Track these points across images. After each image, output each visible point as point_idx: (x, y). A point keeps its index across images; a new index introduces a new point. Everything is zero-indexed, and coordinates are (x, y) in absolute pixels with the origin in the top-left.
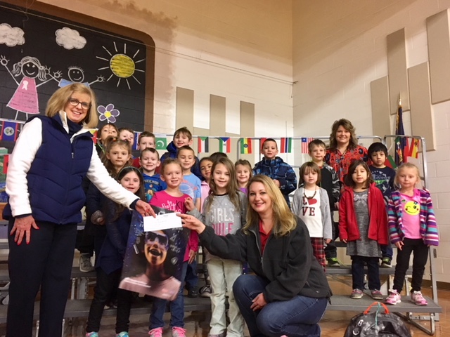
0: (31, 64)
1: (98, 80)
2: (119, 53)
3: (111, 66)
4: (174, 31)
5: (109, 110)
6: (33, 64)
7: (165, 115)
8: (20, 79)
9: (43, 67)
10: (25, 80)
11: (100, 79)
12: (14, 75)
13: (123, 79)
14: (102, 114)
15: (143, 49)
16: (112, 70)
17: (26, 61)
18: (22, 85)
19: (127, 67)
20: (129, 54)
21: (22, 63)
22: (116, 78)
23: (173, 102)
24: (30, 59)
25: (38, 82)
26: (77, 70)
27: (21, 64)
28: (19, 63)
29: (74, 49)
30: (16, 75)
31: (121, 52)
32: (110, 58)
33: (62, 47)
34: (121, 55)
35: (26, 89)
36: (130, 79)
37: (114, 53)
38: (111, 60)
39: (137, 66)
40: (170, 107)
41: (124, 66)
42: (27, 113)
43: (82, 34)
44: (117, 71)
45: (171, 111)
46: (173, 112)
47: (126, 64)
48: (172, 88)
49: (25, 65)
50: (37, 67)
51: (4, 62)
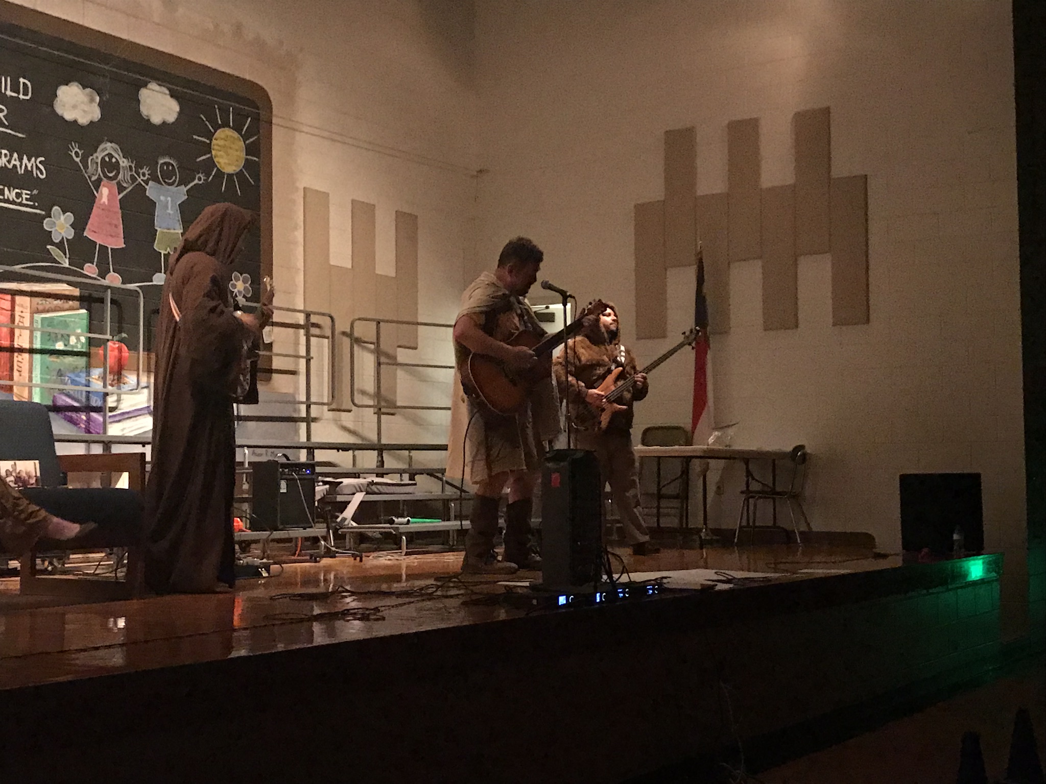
0: (110, 156)
2: (223, 126)
3: (213, 152)
6: (113, 156)
7: (288, 243)
8: (98, 184)
9: (125, 161)
10: (104, 186)
12: (90, 178)
13: (230, 176)
15: (256, 119)
16: (216, 160)
18: (102, 195)
19: (235, 153)
20: (238, 128)
21: (99, 155)
22: (220, 174)
24: (108, 147)
25: (121, 189)
26: (168, 164)
27: (97, 158)
28: (95, 155)
29: (164, 123)
30: (93, 178)
31: (225, 124)
32: (211, 136)
33: (148, 121)
34: (227, 131)
35: (106, 203)
36: (240, 174)
37: (217, 127)
38: (213, 142)
39: (248, 150)
40: (296, 226)
41: (231, 152)
42: (109, 247)
43: (173, 95)
44: (222, 161)
45: (297, 234)
46: (300, 236)
47: (233, 146)
48: (297, 189)
49: (103, 159)
50: (117, 162)
51: (76, 153)
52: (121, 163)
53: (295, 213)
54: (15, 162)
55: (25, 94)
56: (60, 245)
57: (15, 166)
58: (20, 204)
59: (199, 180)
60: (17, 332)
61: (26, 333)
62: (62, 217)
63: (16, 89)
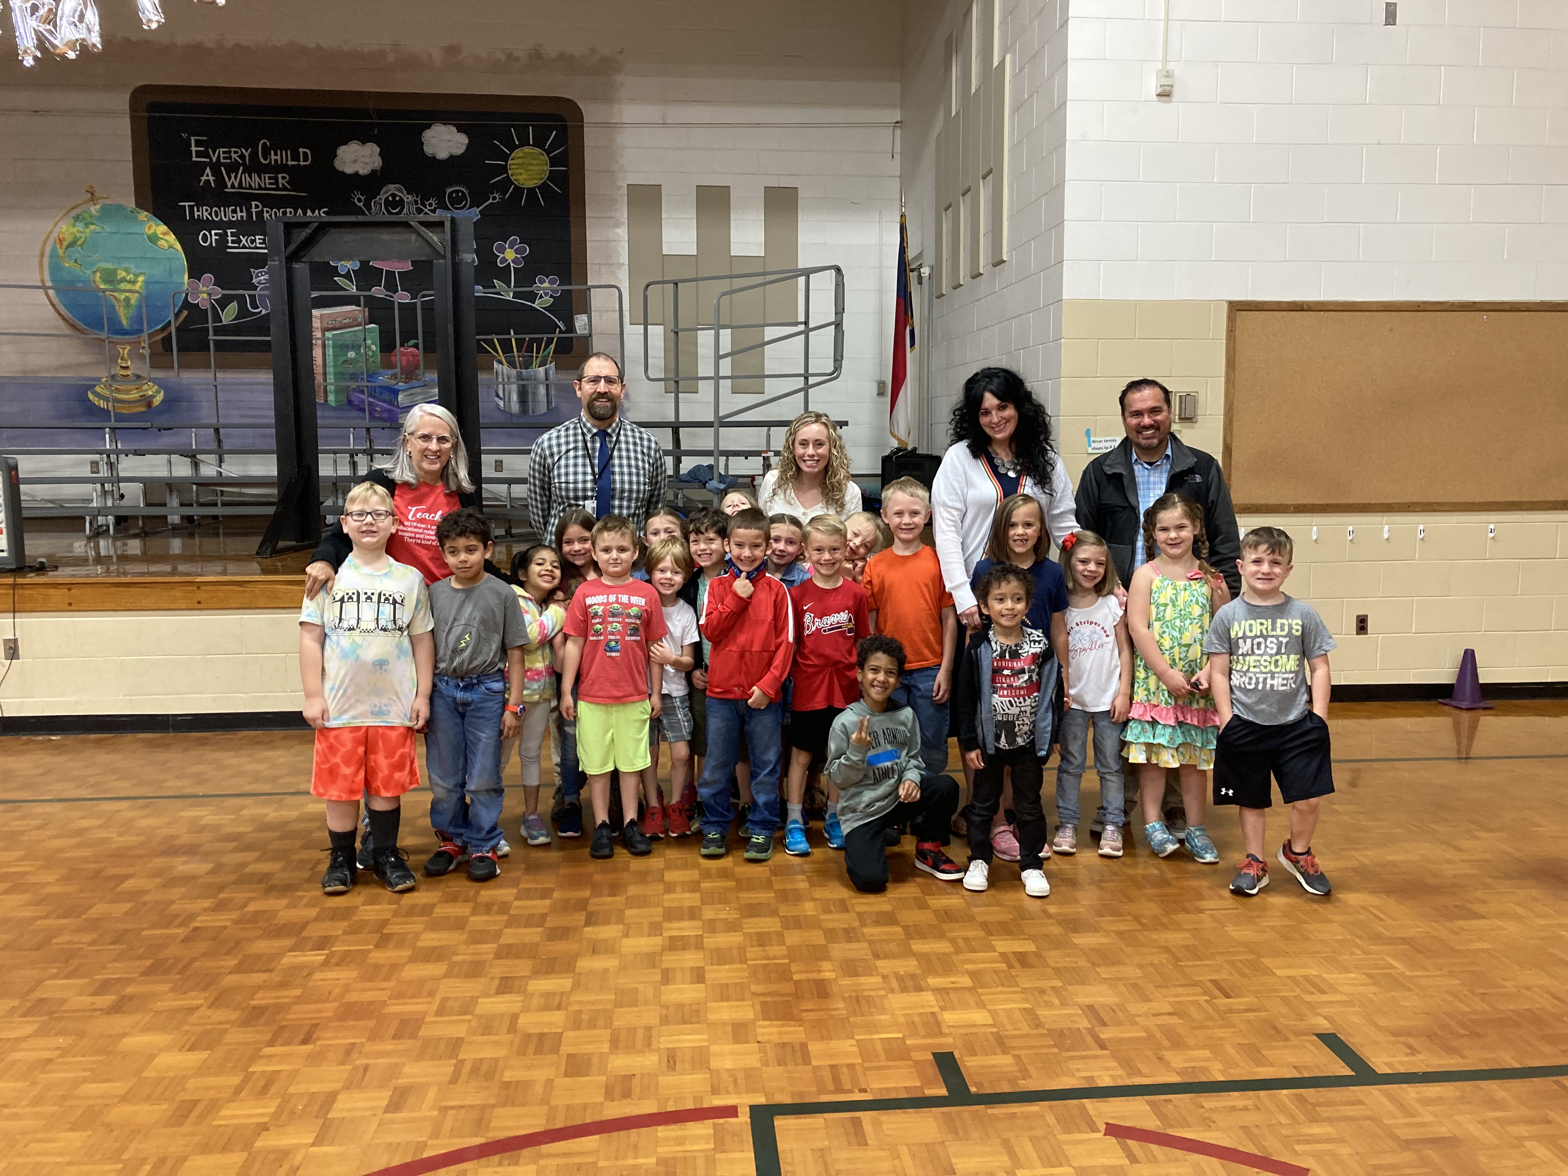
0: (394, 196)
1: (491, 201)
2: (521, 145)
3: (510, 172)
4: (619, 78)
5: (511, 247)
6: (396, 195)
7: (608, 241)
9: (410, 197)
11: (494, 198)
13: (531, 191)
14: (502, 256)
15: (563, 131)
16: (513, 178)
17: (386, 192)
19: (537, 168)
20: (539, 143)
21: (383, 196)
22: (519, 190)
23: (623, 214)
24: (392, 188)
26: (457, 192)
27: (380, 199)
28: (378, 198)
29: (452, 157)
31: (524, 143)
32: (506, 158)
33: (434, 158)
34: (526, 149)
36: (543, 187)
37: (513, 148)
38: (510, 162)
39: (553, 162)
40: (618, 225)
41: (531, 167)
42: (397, 271)
43: (460, 129)
44: (521, 178)
45: (618, 231)
46: (622, 232)
47: (535, 162)
48: (619, 188)
49: (387, 198)
50: (401, 199)
51: (359, 199)
52: (405, 199)
53: (616, 211)
54: (300, 215)
55: (305, 160)
56: (347, 276)
59: (495, 198)
61: (319, 347)
63: (296, 157)
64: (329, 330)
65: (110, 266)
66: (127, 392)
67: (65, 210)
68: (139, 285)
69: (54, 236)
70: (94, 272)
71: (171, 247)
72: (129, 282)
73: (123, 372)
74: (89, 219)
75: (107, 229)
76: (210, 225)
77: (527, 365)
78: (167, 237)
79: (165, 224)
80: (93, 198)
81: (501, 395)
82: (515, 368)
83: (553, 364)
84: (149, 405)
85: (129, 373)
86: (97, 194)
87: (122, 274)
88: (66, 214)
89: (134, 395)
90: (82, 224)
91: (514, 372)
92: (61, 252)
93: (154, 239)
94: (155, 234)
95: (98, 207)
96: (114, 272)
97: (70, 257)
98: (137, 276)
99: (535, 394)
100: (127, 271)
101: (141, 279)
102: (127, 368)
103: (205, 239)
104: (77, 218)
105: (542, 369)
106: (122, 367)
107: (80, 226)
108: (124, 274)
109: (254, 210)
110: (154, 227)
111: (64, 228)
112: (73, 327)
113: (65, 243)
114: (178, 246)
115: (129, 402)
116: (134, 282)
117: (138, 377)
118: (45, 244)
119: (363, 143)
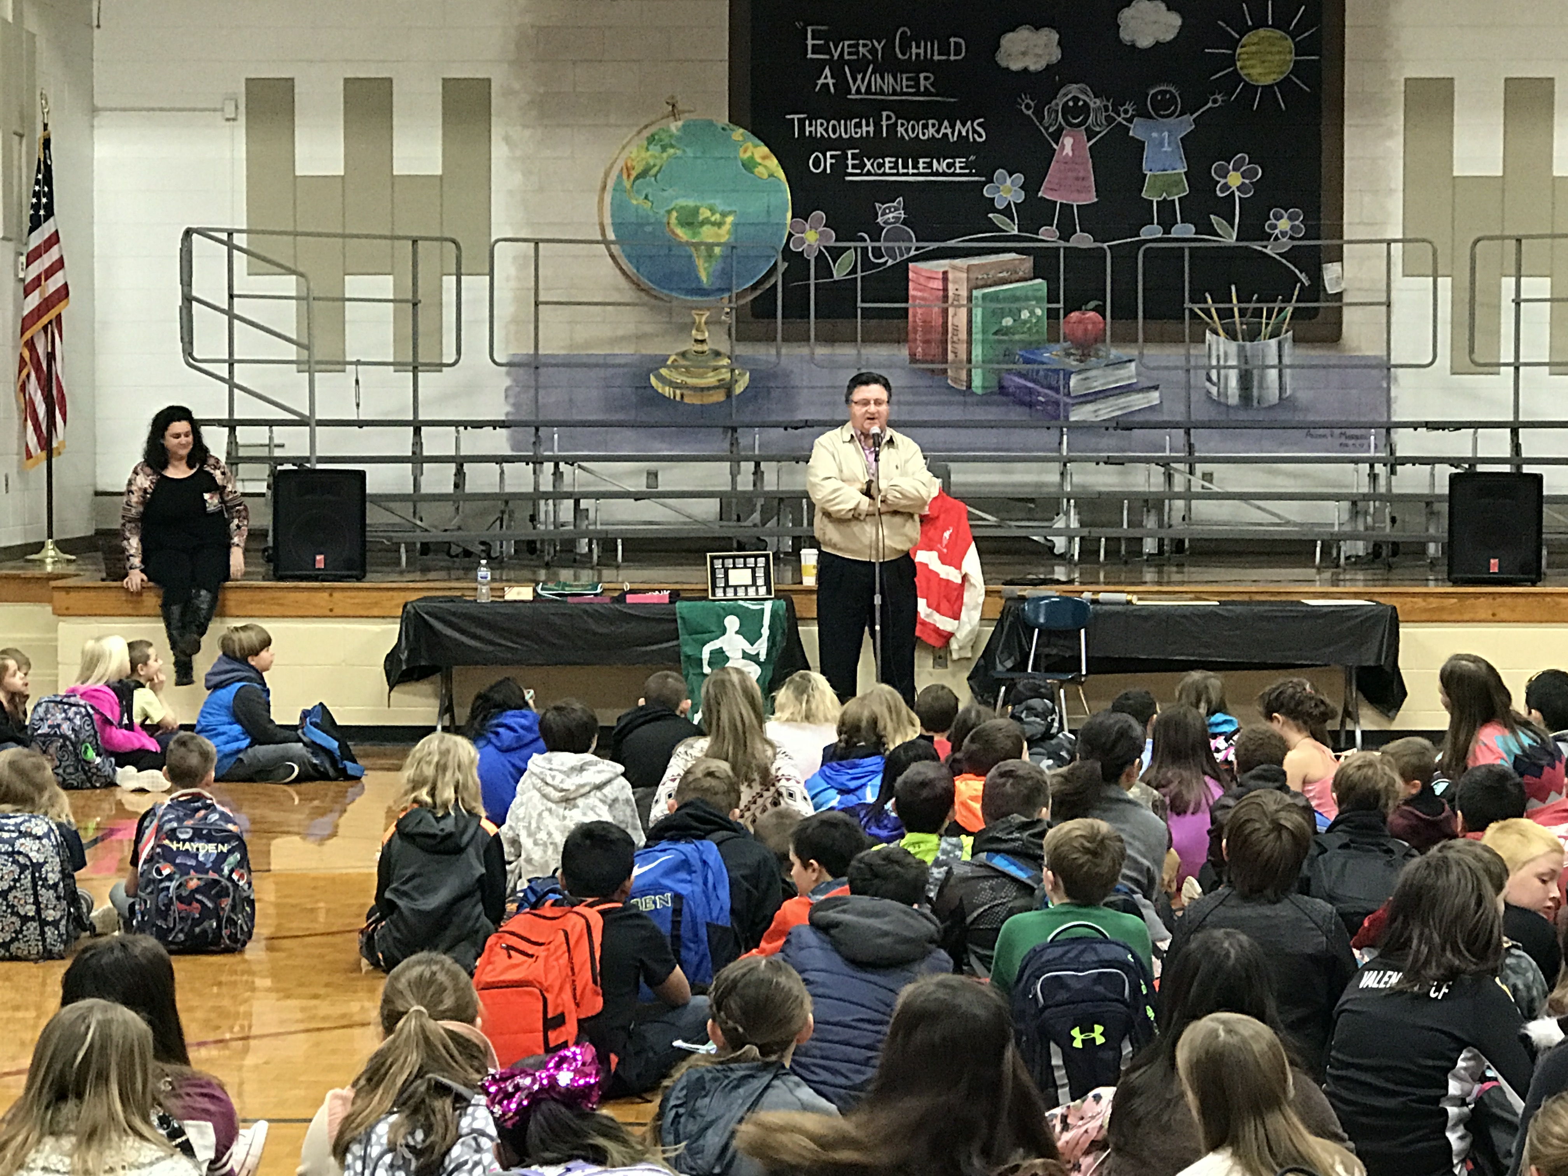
0: (1076, 99)
2: (1256, 27)
3: (1239, 64)
5: (1236, 169)
6: (1079, 99)
7: (1374, 158)
8: (1057, 136)
9: (1098, 101)
10: (1066, 135)
12: (1047, 129)
13: (1268, 88)
14: (1223, 181)
15: (1315, 5)
16: (1242, 73)
17: (1066, 95)
18: (1063, 146)
19: (1276, 58)
20: (1281, 23)
21: (1059, 102)
22: (1250, 89)
23: (1398, 121)
24: (1074, 89)
25: (1090, 134)
27: (1057, 105)
28: (1054, 103)
29: (1158, 44)
30: (1051, 130)
31: (1260, 23)
32: (1234, 44)
33: (1133, 46)
34: (1262, 32)
35: (1070, 154)
36: (1285, 84)
37: (1244, 30)
38: (1238, 51)
39: (1300, 49)
40: (1390, 134)
41: (1270, 57)
42: (1075, 204)
43: (1171, 7)
44: (1254, 72)
45: (1389, 143)
46: (1396, 145)
47: (1275, 49)
48: (1392, 83)
49: (1065, 104)
50: (1086, 104)
51: (1028, 107)
52: (1092, 105)
53: (1386, 115)
54: (946, 129)
55: (958, 53)
56: (1007, 212)
57: (945, 135)
58: (954, 174)
60: (951, 311)
61: (963, 312)
62: (1009, 181)
63: (944, 50)
64: (976, 288)
65: (691, 203)
66: (701, 376)
67: (636, 129)
68: (726, 227)
69: (620, 163)
70: (669, 212)
71: (771, 175)
72: (714, 224)
73: (699, 347)
74: (666, 141)
75: (690, 153)
76: (824, 144)
77: (1253, 335)
78: (767, 163)
79: (767, 145)
80: (674, 113)
81: (1214, 378)
82: (1235, 339)
83: (1290, 333)
84: (729, 394)
85: (705, 348)
86: (680, 106)
87: (705, 213)
88: (639, 133)
89: (711, 380)
90: (658, 148)
91: (1233, 347)
92: (627, 184)
93: (749, 166)
94: (752, 158)
95: (680, 123)
96: (696, 211)
97: (638, 192)
98: (724, 215)
99: (1262, 379)
100: (713, 211)
101: (730, 219)
102: (702, 341)
103: (817, 164)
104: (651, 140)
105: (1273, 342)
106: (696, 341)
107: (655, 150)
108: (708, 213)
109: (884, 123)
110: (751, 148)
111: (635, 150)
112: (638, 286)
113: (634, 174)
114: (781, 174)
115: (702, 389)
116: (719, 225)
117: (717, 354)
118: (607, 175)
119: (1037, 29)
